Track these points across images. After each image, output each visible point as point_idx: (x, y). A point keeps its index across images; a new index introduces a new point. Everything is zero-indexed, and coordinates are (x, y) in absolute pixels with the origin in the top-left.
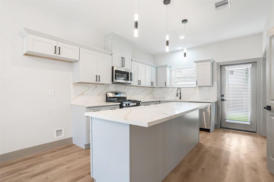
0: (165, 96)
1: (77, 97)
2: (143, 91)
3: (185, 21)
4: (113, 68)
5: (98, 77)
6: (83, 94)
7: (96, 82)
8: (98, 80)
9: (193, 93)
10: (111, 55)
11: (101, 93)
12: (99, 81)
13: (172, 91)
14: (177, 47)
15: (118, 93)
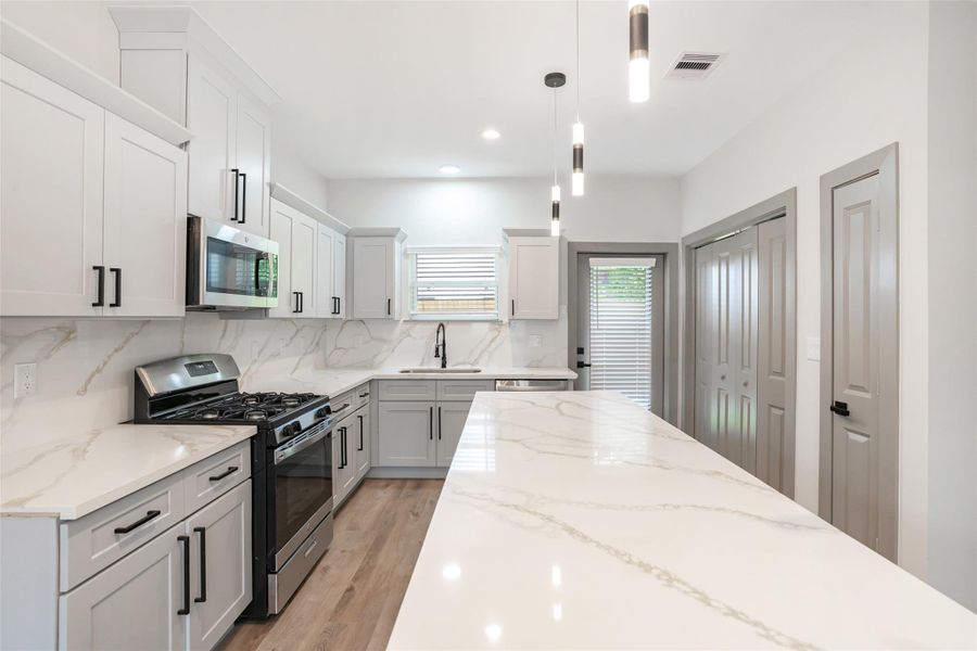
0: (376, 356)
2: (292, 338)
3: (555, 79)
4: (192, 222)
5: (110, 279)
7: (93, 312)
8: (109, 297)
9: (491, 342)
10: (184, 145)
11: (98, 371)
12: (117, 304)
13: (409, 335)
14: (442, 166)
15: (199, 363)
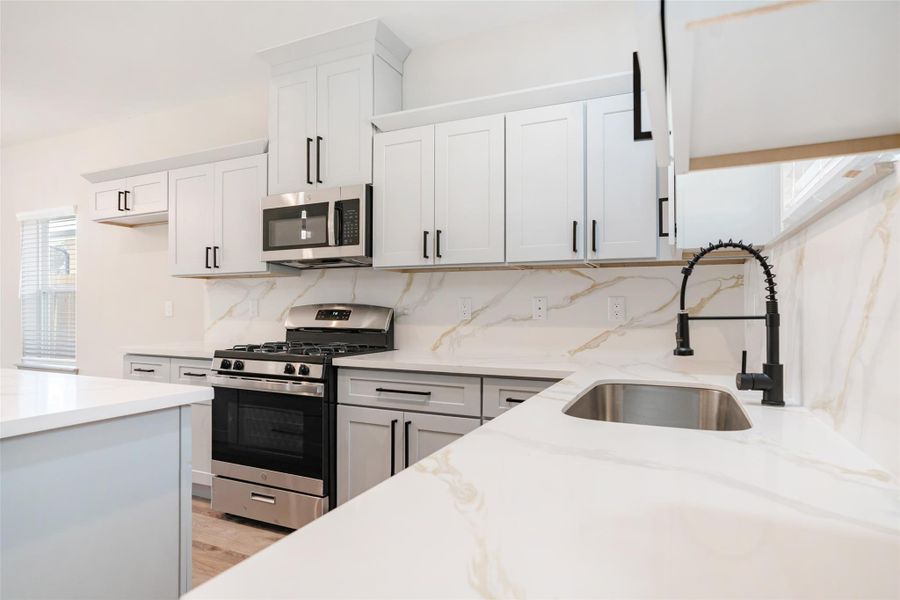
6: (230, 312)
15: (336, 311)
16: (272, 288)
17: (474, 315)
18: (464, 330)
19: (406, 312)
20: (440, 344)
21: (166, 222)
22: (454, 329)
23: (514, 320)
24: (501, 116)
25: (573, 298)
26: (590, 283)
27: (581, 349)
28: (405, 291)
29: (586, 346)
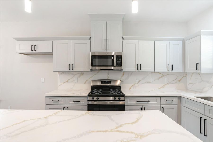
1: (62, 84)
6: (67, 81)
10: (90, 39)
15: (106, 81)
16: (82, 75)
17: (139, 81)
18: (136, 85)
19: (122, 81)
20: (131, 88)
21: (52, 54)
22: (134, 85)
23: (147, 83)
24: (154, 41)
25: (159, 78)
26: (162, 75)
27: (160, 88)
28: (122, 76)
29: (162, 87)
